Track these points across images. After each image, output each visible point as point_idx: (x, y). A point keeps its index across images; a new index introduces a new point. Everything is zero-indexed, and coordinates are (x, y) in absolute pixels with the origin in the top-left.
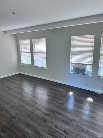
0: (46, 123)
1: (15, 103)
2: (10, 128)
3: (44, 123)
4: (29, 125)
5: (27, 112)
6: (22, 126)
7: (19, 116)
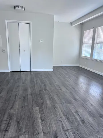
0: (69, 105)
1: (55, 83)
2: (38, 94)
3: (67, 104)
4: (52, 99)
5: (60, 91)
6: (46, 97)
7: (50, 91)
